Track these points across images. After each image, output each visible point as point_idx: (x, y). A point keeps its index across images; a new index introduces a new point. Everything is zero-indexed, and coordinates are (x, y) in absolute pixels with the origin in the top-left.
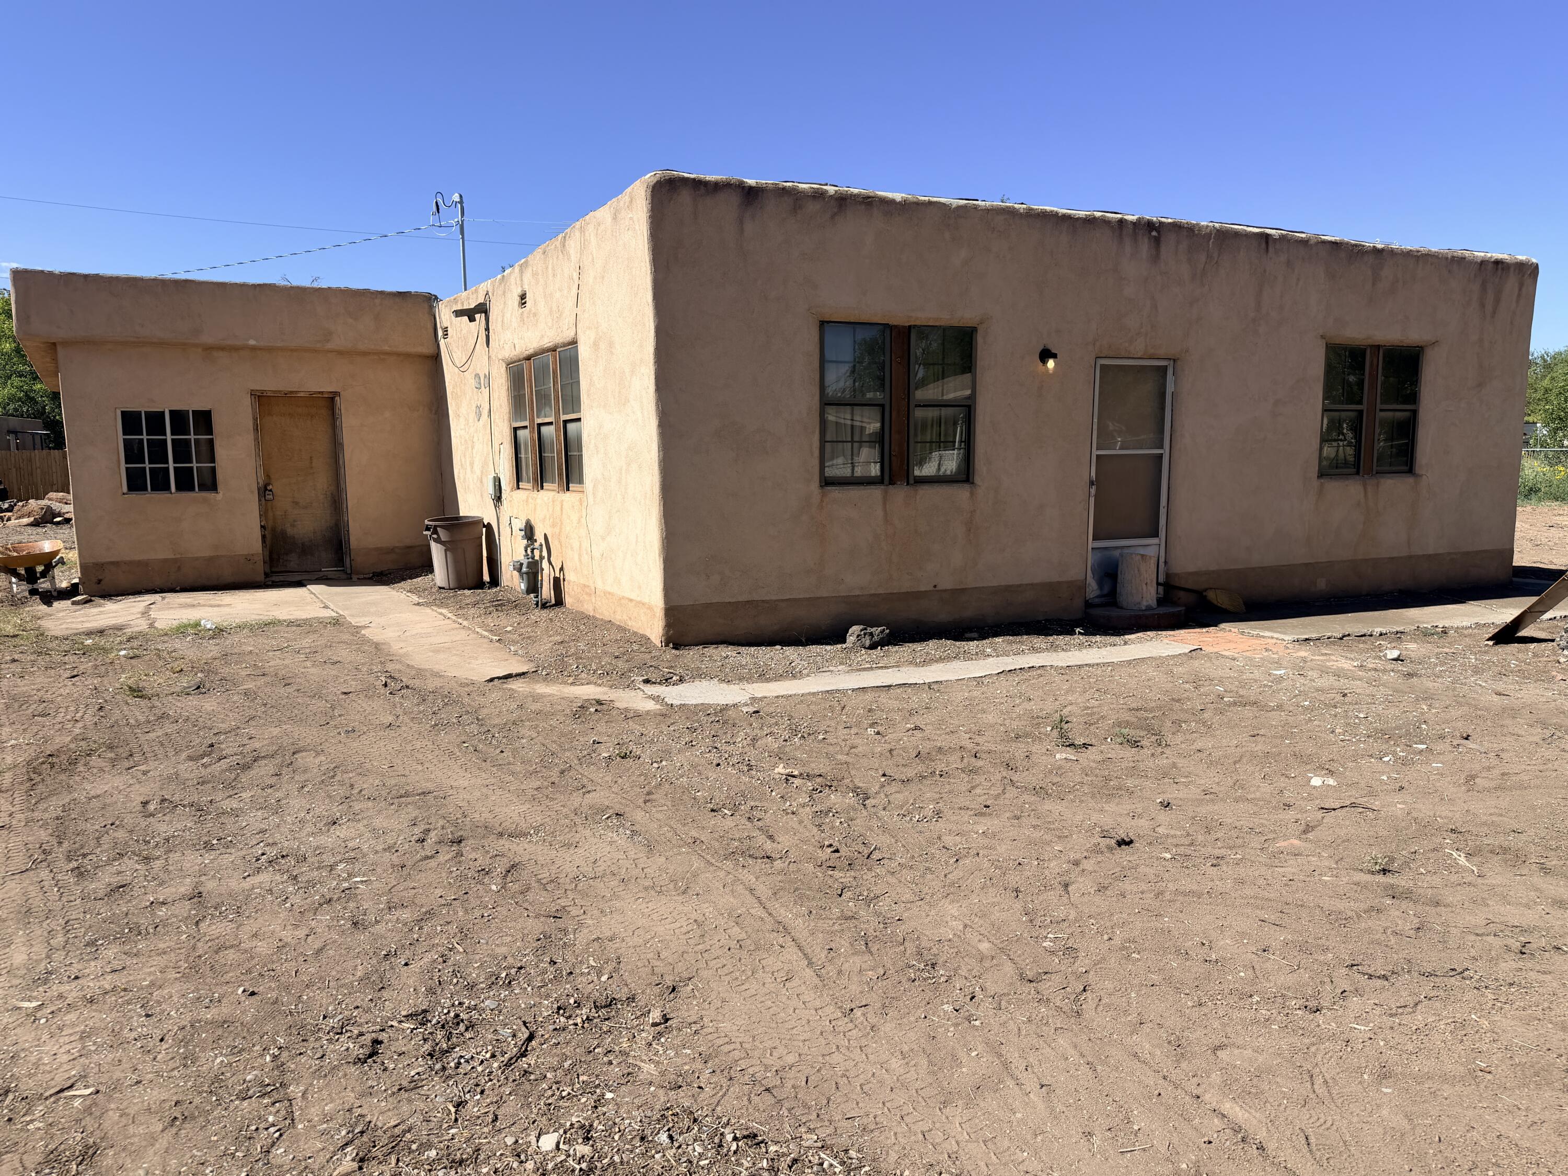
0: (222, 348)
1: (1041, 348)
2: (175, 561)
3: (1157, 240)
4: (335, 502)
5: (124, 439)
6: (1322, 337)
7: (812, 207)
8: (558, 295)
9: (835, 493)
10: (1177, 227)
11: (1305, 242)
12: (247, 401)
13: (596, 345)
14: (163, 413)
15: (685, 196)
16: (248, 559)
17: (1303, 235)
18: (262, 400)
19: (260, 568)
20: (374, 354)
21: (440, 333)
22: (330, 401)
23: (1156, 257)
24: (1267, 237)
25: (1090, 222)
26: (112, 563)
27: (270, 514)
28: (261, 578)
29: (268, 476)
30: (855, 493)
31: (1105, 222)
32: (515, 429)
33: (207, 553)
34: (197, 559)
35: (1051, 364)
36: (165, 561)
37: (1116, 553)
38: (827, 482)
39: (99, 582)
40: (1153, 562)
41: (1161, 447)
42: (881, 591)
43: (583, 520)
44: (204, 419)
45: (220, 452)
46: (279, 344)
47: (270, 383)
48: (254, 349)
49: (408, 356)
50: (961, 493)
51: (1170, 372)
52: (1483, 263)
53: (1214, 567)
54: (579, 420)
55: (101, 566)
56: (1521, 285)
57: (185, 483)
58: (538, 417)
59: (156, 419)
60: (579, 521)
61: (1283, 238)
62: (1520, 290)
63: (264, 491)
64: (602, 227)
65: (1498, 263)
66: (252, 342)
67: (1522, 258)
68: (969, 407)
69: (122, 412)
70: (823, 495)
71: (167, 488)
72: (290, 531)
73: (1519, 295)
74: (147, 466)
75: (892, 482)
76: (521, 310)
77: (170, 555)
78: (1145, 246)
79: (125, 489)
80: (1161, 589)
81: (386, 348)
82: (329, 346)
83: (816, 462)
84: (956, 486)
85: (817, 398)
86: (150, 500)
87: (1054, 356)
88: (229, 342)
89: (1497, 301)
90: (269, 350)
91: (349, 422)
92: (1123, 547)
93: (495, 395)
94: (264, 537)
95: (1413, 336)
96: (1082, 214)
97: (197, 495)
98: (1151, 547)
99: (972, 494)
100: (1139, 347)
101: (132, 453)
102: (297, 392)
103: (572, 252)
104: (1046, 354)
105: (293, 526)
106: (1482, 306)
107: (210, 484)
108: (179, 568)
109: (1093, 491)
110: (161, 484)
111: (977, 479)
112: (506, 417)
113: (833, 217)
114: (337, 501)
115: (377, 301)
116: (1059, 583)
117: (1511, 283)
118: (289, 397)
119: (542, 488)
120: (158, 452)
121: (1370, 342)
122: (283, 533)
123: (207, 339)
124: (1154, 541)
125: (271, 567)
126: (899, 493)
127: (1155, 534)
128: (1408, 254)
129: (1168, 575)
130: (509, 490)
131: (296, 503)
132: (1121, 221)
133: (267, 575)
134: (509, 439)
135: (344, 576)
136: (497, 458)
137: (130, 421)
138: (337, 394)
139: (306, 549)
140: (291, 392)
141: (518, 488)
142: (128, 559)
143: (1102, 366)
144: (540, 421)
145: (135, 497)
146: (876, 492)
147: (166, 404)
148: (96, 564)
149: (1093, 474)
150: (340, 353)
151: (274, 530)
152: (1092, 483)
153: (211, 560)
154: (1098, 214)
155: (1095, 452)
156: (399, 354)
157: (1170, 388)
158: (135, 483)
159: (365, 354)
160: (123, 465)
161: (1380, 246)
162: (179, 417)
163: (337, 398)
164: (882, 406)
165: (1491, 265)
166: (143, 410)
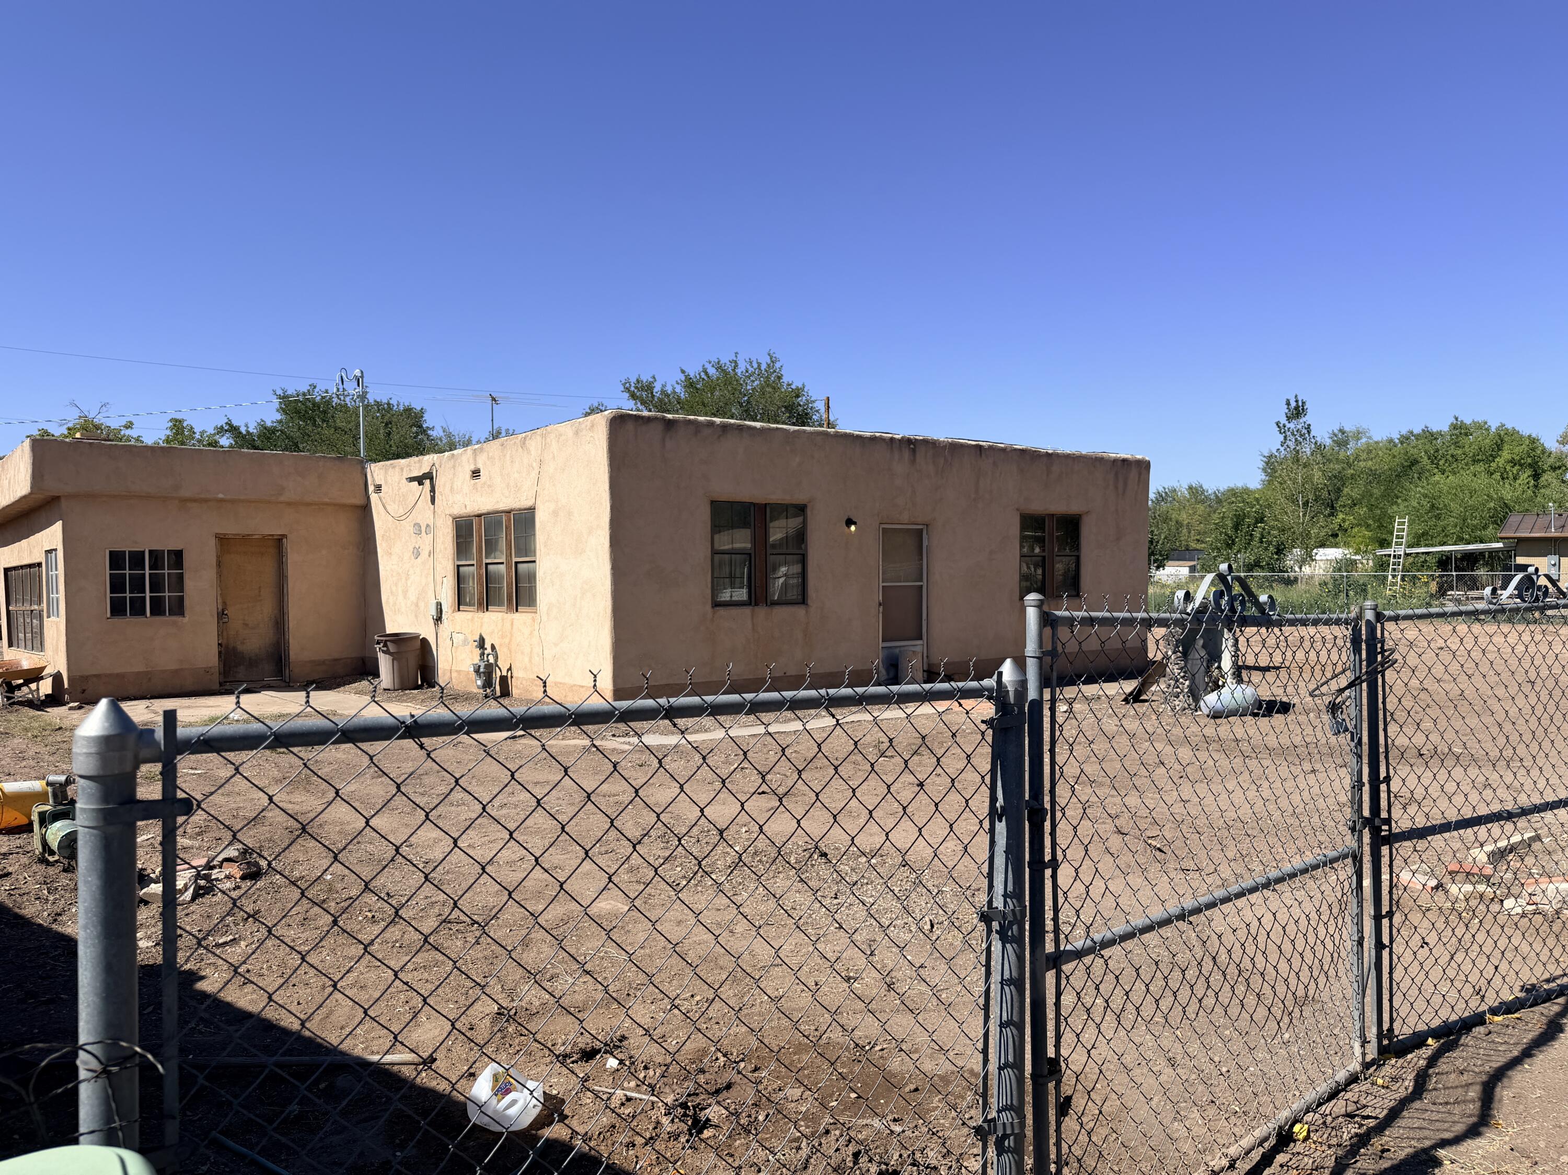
0: (194, 500)
1: (846, 518)
2: (147, 673)
3: (914, 451)
4: (277, 623)
5: (111, 574)
6: (1018, 510)
7: (707, 431)
8: (516, 475)
9: (722, 611)
10: (925, 442)
11: (1003, 450)
12: (212, 542)
13: (555, 513)
14: (143, 552)
15: (630, 426)
16: (207, 671)
17: (1002, 446)
18: (222, 540)
19: (216, 678)
20: (316, 504)
21: (371, 488)
22: (279, 542)
23: (913, 461)
24: (980, 447)
25: (873, 439)
26: (95, 676)
27: (225, 634)
28: (216, 687)
29: (224, 603)
30: (734, 611)
31: (881, 439)
32: (458, 566)
33: (173, 666)
34: (166, 671)
35: (853, 528)
36: (138, 673)
37: (897, 651)
38: (717, 604)
39: (84, 691)
40: (920, 655)
41: (921, 580)
42: (751, 677)
43: (536, 633)
44: (177, 557)
45: (189, 583)
46: (242, 497)
47: (231, 528)
48: (222, 500)
49: (343, 506)
50: (800, 611)
51: (925, 533)
52: (1115, 461)
53: (957, 660)
54: (534, 562)
55: (85, 678)
56: (1140, 474)
57: (158, 609)
58: (486, 558)
59: (137, 559)
60: (531, 633)
61: (990, 447)
62: (1139, 478)
63: (222, 615)
64: (563, 438)
65: (1124, 461)
66: (221, 496)
67: (1139, 457)
68: (803, 555)
69: (110, 552)
70: (714, 613)
71: (143, 613)
72: (240, 648)
73: (1139, 481)
74: (128, 595)
75: (756, 604)
76: (473, 482)
77: (141, 668)
78: (906, 454)
79: (109, 615)
80: (925, 674)
81: (327, 500)
82: (282, 499)
83: (709, 591)
84: (797, 606)
85: (710, 550)
86: (130, 624)
87: (855, 523)
88: (203, 496)
89: (1125, 484)
90: (233, 501)
91: (293, 558)
92: (900, 647)
93: (439, 541)
94: (220, 653)
95: (1074, 508)
96: (868, 434)
97: (167, 619)
98: (918, 646)
99: (807, 612)
100: (905, 517)
101: (117, 585)
102: (252, 535)
103: (532, 449)
104: (849, 522)
105: (243, 643)
106: (1116, 488)
107: (178, 608)
108: (150, 679)
109: (881, 609)
110: (138, 609)
111: (809, 602)
112: (451, 557)
113: (719, 437)
114: (280, 623)
115: (321, 463)
116: (862, 670)
117: (1133, 474)
118: (245, 539)
119: (487, 610)
120: (138, 584)
121: (1047, 512)
122: (234, 649)
123: (185, 493)
124: (919, 642)
125: (225, 677)
126: (761, 611)
127: (921, 638)
128: (1068, 457)
129: (929, 665)
130: (450, 611)
131: (247, 625)
132: (892, 439)
133: (221, 684)
134: (452, 573)
135: (283, 684)
136: (438, 588)
137: (116, 559)
138: (284, 536)
139: (252, 662)
140: (248, 535)
141: (459, 610)
142: (108, 672)
143: (883, 529)
144: (489, 561)
145: (118, 621)
146: (747, 611)
147: (146, 543)
148: (82, 677)
149: (881, 598)
150: (289, 504)
151: (227, 647)
152: (880, 604)
153: (176, 672)
154: (878, 434)
155: (881, 584)
156: (335, 505)
157: (925, 543)
158: (117, 609)
159: (309, 504)
160: (108, 595)
161: (1050, 452)
162: (156, 557)
163: (285, 540)
164: (750, 554)
165: (1119, 463)
166: (127, 550)
